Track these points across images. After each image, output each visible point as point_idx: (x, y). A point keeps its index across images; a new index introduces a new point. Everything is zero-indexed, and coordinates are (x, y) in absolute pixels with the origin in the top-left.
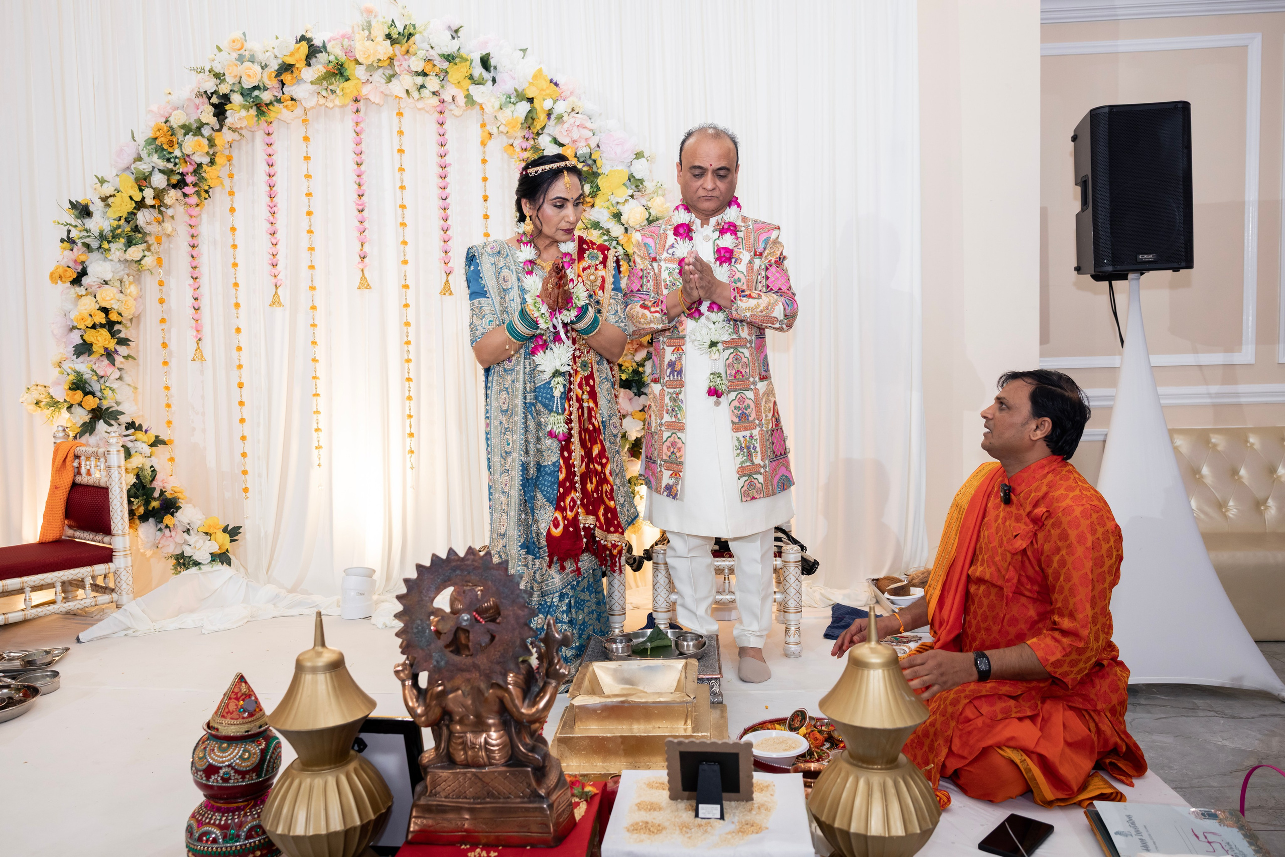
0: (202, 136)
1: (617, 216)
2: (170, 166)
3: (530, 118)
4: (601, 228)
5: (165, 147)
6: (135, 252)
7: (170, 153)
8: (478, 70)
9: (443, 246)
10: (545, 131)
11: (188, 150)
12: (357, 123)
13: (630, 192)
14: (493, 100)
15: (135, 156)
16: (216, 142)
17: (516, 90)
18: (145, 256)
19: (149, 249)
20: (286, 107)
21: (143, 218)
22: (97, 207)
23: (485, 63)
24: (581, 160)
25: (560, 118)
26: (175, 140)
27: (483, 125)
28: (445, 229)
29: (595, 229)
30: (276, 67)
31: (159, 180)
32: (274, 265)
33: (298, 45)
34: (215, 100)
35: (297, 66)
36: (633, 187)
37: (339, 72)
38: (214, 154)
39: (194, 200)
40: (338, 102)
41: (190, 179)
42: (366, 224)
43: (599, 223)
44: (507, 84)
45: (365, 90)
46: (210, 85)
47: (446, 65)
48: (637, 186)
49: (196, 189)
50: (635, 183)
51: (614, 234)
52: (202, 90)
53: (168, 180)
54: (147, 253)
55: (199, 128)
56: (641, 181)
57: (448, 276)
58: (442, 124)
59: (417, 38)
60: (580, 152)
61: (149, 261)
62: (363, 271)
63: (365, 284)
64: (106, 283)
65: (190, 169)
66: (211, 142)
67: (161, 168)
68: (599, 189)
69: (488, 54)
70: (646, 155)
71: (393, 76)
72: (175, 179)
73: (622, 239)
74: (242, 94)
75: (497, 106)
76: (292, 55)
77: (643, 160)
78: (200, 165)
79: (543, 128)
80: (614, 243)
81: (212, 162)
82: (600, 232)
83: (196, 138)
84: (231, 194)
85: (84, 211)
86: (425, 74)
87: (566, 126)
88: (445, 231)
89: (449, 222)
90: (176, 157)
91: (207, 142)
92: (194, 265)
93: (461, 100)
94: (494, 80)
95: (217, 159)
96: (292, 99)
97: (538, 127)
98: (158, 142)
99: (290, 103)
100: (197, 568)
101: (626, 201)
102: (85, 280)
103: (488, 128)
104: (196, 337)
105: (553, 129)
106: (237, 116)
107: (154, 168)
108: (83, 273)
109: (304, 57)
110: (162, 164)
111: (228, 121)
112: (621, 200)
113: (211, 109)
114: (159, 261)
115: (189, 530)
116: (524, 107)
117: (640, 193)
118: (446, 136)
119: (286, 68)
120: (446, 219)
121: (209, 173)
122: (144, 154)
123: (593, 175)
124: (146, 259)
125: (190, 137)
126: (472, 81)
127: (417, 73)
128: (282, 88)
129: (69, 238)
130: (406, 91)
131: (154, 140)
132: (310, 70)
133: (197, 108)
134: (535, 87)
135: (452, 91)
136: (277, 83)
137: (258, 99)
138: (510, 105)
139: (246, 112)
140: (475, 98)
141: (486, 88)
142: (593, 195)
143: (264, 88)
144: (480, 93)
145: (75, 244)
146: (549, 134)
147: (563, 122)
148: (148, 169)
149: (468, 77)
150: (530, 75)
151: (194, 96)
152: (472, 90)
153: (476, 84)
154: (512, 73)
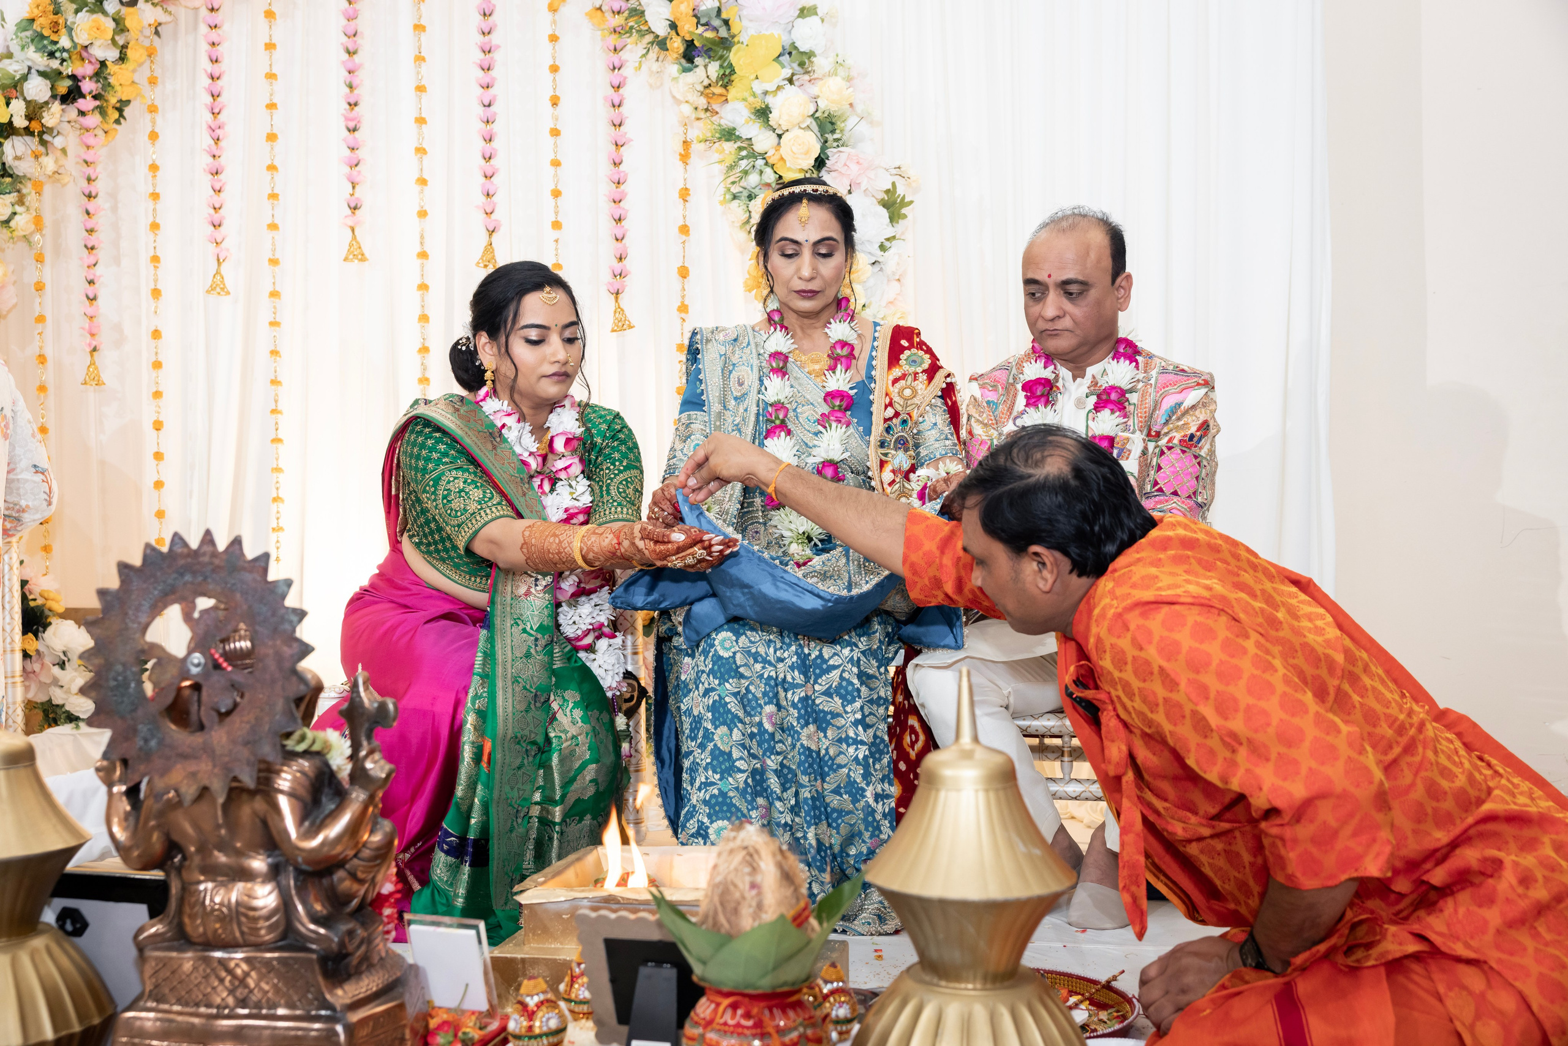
0: (104, 13)
1: (763, 113)
2: (55, 64)
4: (739, 138)
5: (46, 33)
7: (56, 43)
9: (483, 185)
11: (82, 38)
13: (787, 73)
16: (128, 23)
18: (15, 214)
19: (21, 202)
21: (11, 150)
24: (703, 21)
26: (61, 21)
28: (487, 156)
29: (728, 140)
31: (37, 89)
32: (216, 226)
36: (795, 65)
38: (124, 47)
39: (94, 120)
41: (87, 86)
42: (361, 153)
43: (735, 129)
48: (802, 64)
49: (98, 103)
50: (798, 58)
51: (759, 147)
53: (52, 88)
54: (18, 209)
55: (100, 2)
56: (810, 55)
57: (490, 235)
60: (702, 8)
61: (22, 222)
62: (353, 231)
63: (356, 253)
65: (89, 69)
66: (120, 24)
67: (41, 69)
68: (733, 70)
70: (819, 10)
72: (63, 86)
73: (773, 155)
77: (813, 20)
78: (103, 64)
80: (760, 162)
81: (122, 58)
82: (736, 146)
83: (95, 16)
84: (153, 110)
88: (488, 158)
89: (494, 144)
90: (64, 50)
91: (111, 25)
92: (90, 226)
95: (130, 53)
98: (36, 26)
100: (72, 725)
101: (779, 88)
104: (90, 345)
107: (30, 68)
110: (41, 61)
112: (771, 87)
114: (38, 221)
115: (64, 663)
117: (807, 77)
120: (489, 139)
121: (118, 75)
122: (15, 48)
123: (719, 48)
124: (17, 217)
125: (83, 15)
131: (31, 22)
142: (726, 82)
148: (21, 71)
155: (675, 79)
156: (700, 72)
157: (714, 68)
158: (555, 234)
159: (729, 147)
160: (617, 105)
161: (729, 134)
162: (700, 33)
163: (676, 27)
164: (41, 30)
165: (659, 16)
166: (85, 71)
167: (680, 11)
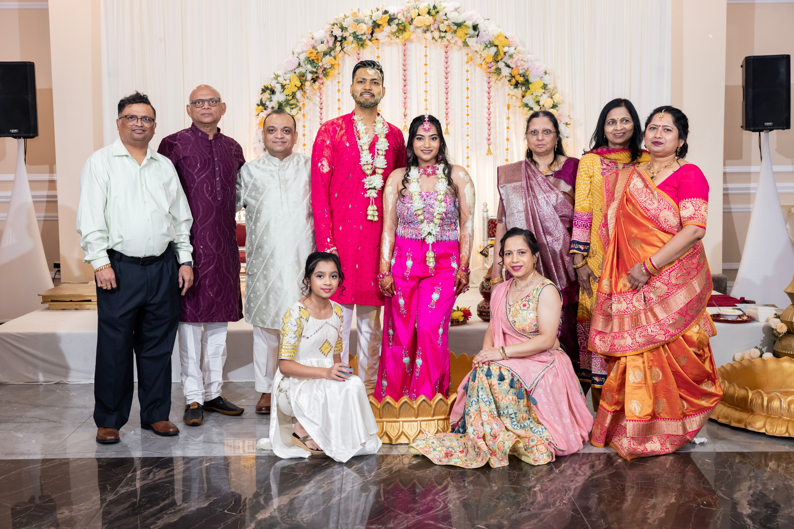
1: (538, 102)
2: (315, 70)
3: (497, 54)
4: (529, 107)
5: (315, 61)
6: (294, 111)
7: (317, 64)
8: (471, 32)
10: (503, 60)
11: (324, 63)
12: (405, 50)
14: (479, 46)
15: (297, 64)
16: (337, 58)
17: (490, 42)
20: (373, 43)
21: (299, 94)
22: (278, 88)
23: (475, 28)
24: (521, 76)
25: (511, 56)
26: (320, 58)
27: (467, 54)
29: (526, 107)
30: (371, 25)
31: (309, 76)
33: (385, 16)
34: (339, 39)
35: (384, 25)
37: (402, 29)
40: (398, 40)
41: (321, 76)
42: (407, 100)
43: (528, 104)
44: (485, 37)
45: (413, 37)
46: (338, 32)
47: (456, 27)
50: (545, 86)
52: (334, 34)
53: (312, 77)
54: (299, 111)
55: (330, 52)
56: (547, 85)
57: (447, 126)
58: (446, 53)
59: (441, 13)
60: (521, 72)
61: (300, 115)
62: (405, 122)
66: (335, 58)
68: (529, 88)
69: (478, 25)
70: (548, 72)
71: (428, 30)
72: (315, 76)
74: (354, 37)
75: (482, 48)
76: (381, 19)
77: (547, 75)
78: (325, 69)
79: (501, 59)
81: (333, 67)
84: (339, 82)
85: (273, 92)
86: (446, 32)
87: (515, 60)
89: (448, 100)
93: (460, 43)
94: (478, 35)
95: (335, 66)
96: (377, 39)
97: (499, 58)
98: (311, 59)
99: (376, 41)
101: (542, 95)
103: (470, 55)
105: (506, 59)
106: (349, 47)
107: (307, 70)
109: (387, 21)
110: (311, 69)
111: (345, 50)
112: (539, 95)
113: (338, 44)
116: (494, 50)
118: (449, 59)
119: (376, 25)
120: (447, 99)
121: (331, 72)
122: (302, 64)
123: (527, 83)
124: (298, 114)
125: (328, 57)
126: (468, 36)
127: (443, 32)
128: (372, 34)
129: (262, 104)
130: (433, 38)
131: (309, 58)
132: (389, 27)
133: (328, 42)
134: (499, 40)
135: (456, 39)
136: (370, 32)
137: (361, 39)
138: (487, 48)
139: (354, 45)
140: (468, 43)
141: (474, 39)
142: (526, 91)
143: (365, 34)
144: (471, 42)
145: (267, 107)
146: (504, 62)
147: (513, 58)
148: (304, 71)
149: (466, 34)
150: (496, 33)
151: (328, 36)
152: (467, 40)
153: (470, 37)
154: (487, 32)
155: (511, 90)
156: (520, 89)
157: (524, 88)
158: (468, 126)
159: (527, 109)
160: (489, 93)
161: (526, 105)
162: (521, 79)
163: (514, 77)
164: (313, 60)
165: (506, 71)
166: (320, 71)
167: (515, 73)
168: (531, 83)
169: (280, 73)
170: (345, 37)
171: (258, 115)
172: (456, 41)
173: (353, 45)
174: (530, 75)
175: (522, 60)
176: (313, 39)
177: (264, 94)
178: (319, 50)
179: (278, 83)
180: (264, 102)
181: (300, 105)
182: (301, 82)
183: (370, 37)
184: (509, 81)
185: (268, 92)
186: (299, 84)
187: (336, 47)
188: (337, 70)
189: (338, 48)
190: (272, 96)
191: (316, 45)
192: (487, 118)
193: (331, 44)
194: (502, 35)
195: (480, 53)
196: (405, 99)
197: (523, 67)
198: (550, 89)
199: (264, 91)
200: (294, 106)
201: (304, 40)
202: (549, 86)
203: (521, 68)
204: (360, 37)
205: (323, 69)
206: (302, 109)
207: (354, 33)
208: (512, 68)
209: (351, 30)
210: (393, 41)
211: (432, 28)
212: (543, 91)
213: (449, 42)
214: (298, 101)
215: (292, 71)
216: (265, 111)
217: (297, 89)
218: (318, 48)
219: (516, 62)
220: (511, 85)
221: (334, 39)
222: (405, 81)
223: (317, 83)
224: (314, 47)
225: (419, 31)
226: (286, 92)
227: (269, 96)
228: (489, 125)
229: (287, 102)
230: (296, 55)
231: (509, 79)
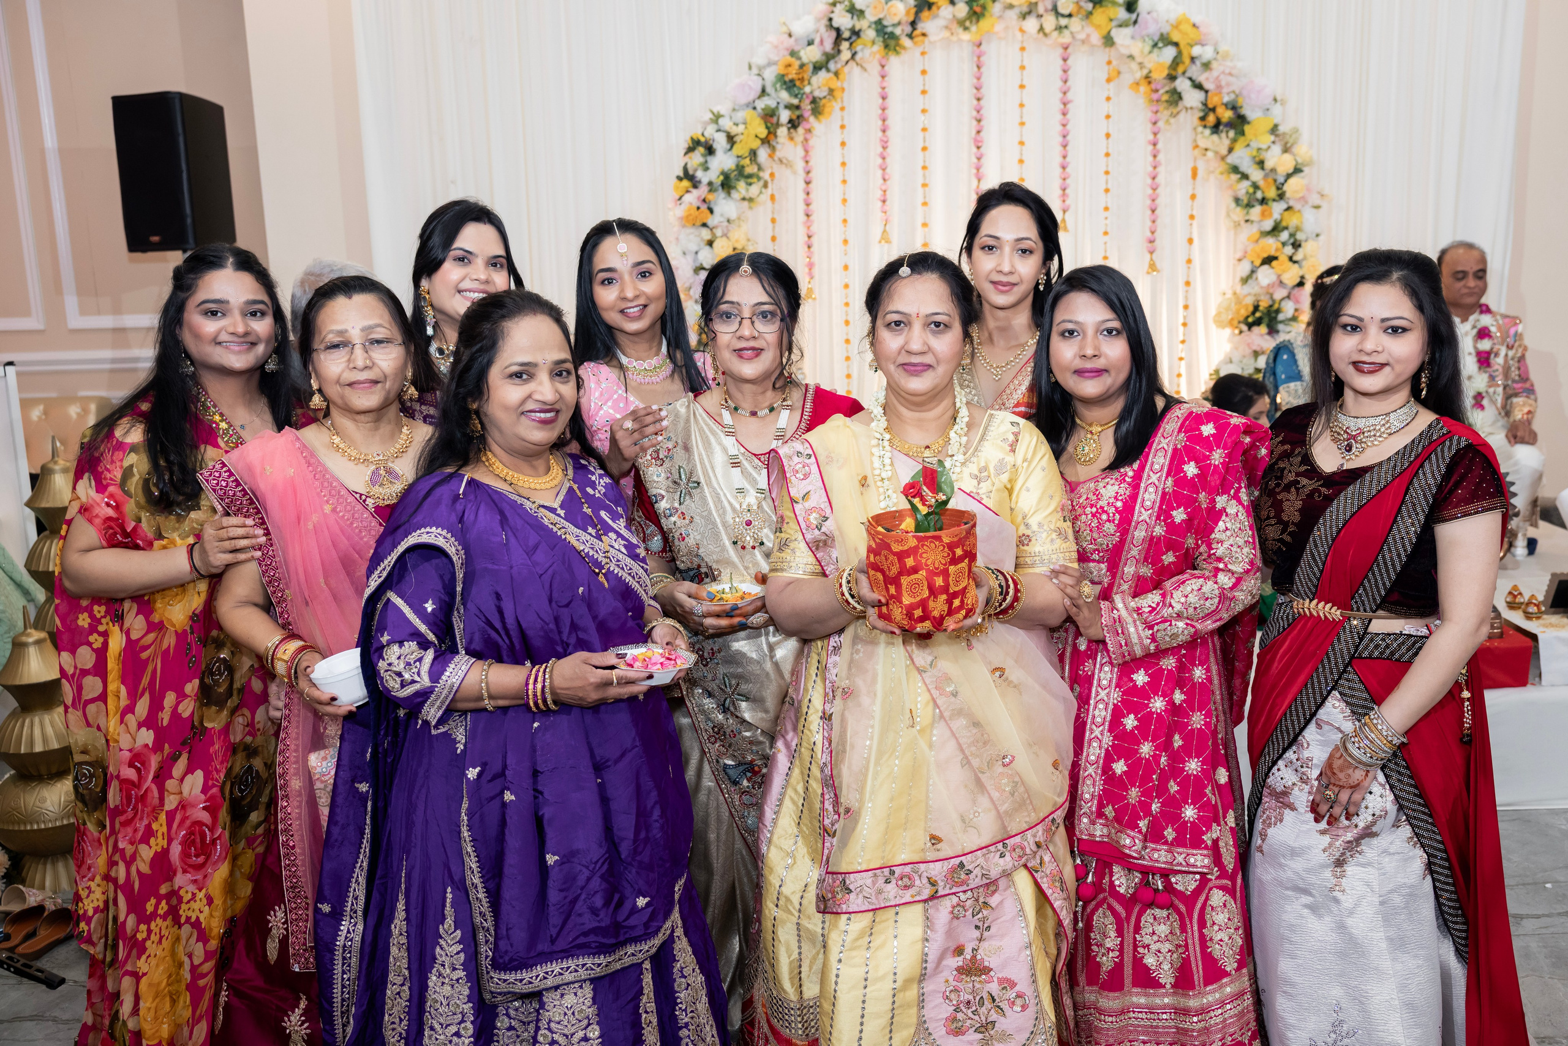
0: (830, 71)
1: (1261, 164)
2: (795, 101)
3: (1176, 62)
4: (1240, 172)
5: (798, 83)
6: (754, 190)
7: (800, 89)
8: (1123, 14)
10: (1188, 74)
12: (979, 57)
14: (1140, 44)
15: (759, 89)
16: (840, 77)
17: (1162, 35)
20: (915, 43)
21: (763, 154)
22: (720, 142)
23: (1131, 5)
24: (1227, 107)
25: (1207, 66)
26: (806, 77)
27: (1109, 63)
30: (913, 3)
31: (785, 116)
32: (884, 201)
34: (846, 34)
35: (940, 4)
37: (978, 11)
40: (965, 36)
41: (807, 114)
43: (1239, 167)
44: (1151, 28)
45: (997, 27)
46: (844, 21)
47: (1090, 5)
50: (1274, 130)
51: (1253, 178)
52: (835, 24)
53: (790, 116)
54: (762, 190)
55: (827, 62)
58: (1065, 60)
60: (1226, 99)
61: (765, 197)
64: (728, 221)
66: (836, 74)
67: (786, 104)
68: (1243, 133)
70: (1278, 98)
71: (1030, 12)
73: (1261, 183)
74: (877, 31)
75: (1148, 48)
77: (1278, 104)
78: (814, 101)
79: (1184, 73)
84: (844, 127)
85: (710, 150)
86: (1070, 16)
87: (1215, 73)
88: (1064, 168)
89: (1068, 159)
92: (808, 201)
93: (1096, 38)
94: (1135, 22)
95: (835, 93)
97: (1180, 70)
98: (787, 79)
99: (921, 38)
101: (1269, 147)
102: (712, 221)
103: (1114, 63)
105: (1195, 72)
106: (867, 52)
107: (778, 104)
108: (711, 211)
110: (789, 100)
111: (857, 57)
112: (1264, 146)
113: (845, 45)
114: (772, 197)
116: (1170, 53)
118: (1070, 72)
120: (1065, 157)
121: (829, 106)
122: (769, 89)
123: (1239, 122)
124: (762, 196)
125: (823, 74)
126: (1114, 23)
127: (1063, 16)
128: (913, 24)
129: (688, 176)
130: (1041, 29)
131: (783, 76)
132: (950, 8)
133: (822, 42)
134: (1180, 31)
135: (1089, 30)
136: (911, 18)
137: (892, 36)
138: (1156, 50)
139: (878, 47)
140: (1116, 39)
141: (1127, 31)
142: (1234, 141)
143: (899, 23)
144: (1122, 36)
145: (700, 182)
146: (1190, 79)
147: (1211, 69)
148: (773, 104)
149: (1111, 20)
150: (1173, 17)
151: (823, 29)
152: (1113, 33)
153: (1120, 26)
154: (1154, 15)
155: (1204, 137)
156: (1223, 135)
157: (1232, 134)
158: (1107, 214)
159: (1236, 177)
160: (1155, 144)
161: (1235, 169)
162: (1227, 115)
163: (1213, 110)
164: (792, 81)
165: (1192, 98)
166: (807, 107)
167: (1213, 101)
168: (1248, 123)
169: (723, 108)
170: (860, 30)
171: (680, 199)
172: (1088, 36)
173: (876, 48)
174: (1245, 106)
175: (1230, 74)
176: (790, 35)
177: (690, 154)
178: (805, 60)
179: (718, 130)
180: (691, 172)
181: (765, 175)
182: (767, 128)
183: (908, 29)
184: (1203, 119)
185: (701, 150)
186: (763, 133)
187: (839, 51)
188: (839, 100)
189: (846, 55)
190: (709, 158)
191: (796, 48)
192: (1150, 196)
193: (828, 46)
194: (1187, 20)
195: (1139, 59)
196: (979, 159)
197: (1231, 89)
198: (1284, 134)
199: (690, 150)
200: (755, 180)
201: (772, 38)
202: (1282, 129)
203: (1225, 90)
204: (889, 30)
205: (811, 98)
206: (770, 185)
207: (879, 22)
208: (1207, 92)
209: (871, 16)
210: (954, 38)
211: (1041, 9)
212: (1272, 138)
213: (1074, 38)
214: (760, 168)
215: (747, 105)
216: (695, 193)
217: (759, 142)
218: (802, 54)
219: (1217, 78)
220: (1205, 127)
221: (834, 34)
222: (979, 121)
223: (800, 130)
224: (793, 54)
225: (1012, 14)
226: (738, 149)
227: (701, 160)
228: (1153, 211)
229: (740, 169)
230: (755, 71)
231: (1201, 114)
